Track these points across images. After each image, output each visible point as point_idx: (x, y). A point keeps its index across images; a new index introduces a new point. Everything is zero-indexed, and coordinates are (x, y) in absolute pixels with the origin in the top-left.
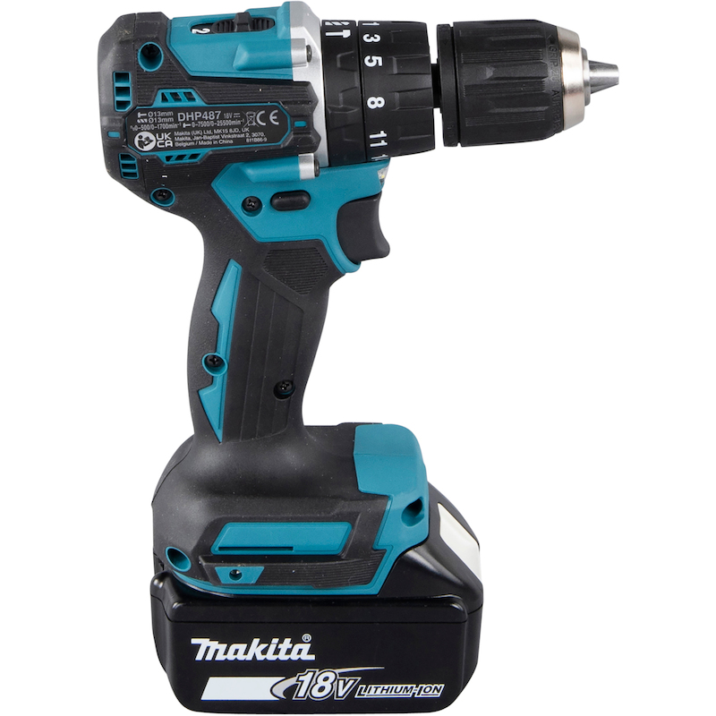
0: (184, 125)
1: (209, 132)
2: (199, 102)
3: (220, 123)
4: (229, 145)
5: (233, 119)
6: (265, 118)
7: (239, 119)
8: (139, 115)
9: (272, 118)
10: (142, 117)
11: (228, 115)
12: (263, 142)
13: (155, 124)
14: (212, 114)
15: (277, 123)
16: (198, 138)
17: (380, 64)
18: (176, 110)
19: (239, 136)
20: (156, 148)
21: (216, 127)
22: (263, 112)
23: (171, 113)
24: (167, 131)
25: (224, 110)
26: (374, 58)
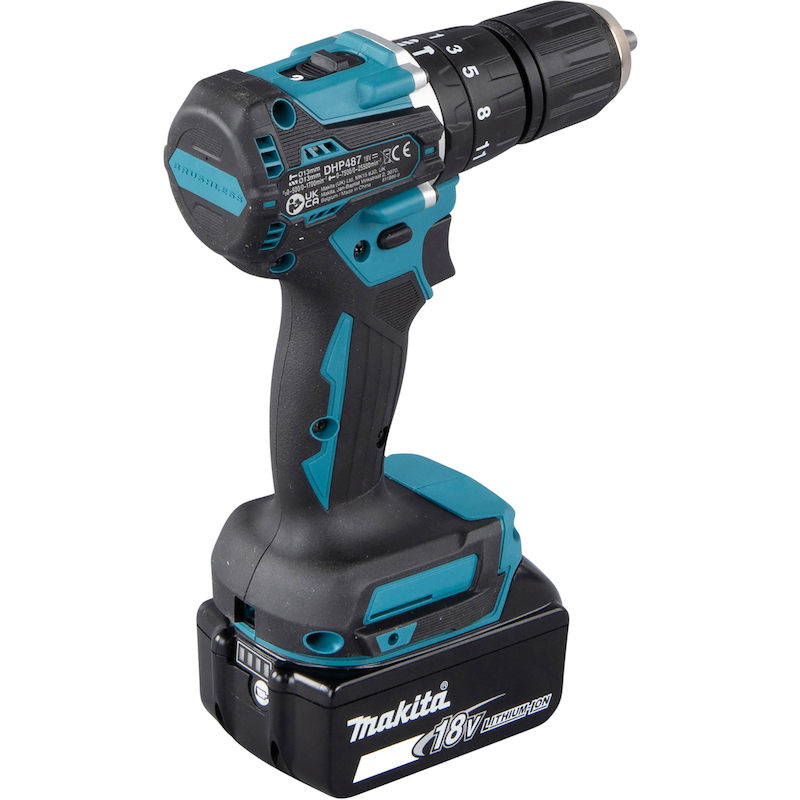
0: (330, 178)
1: (351, 180)
2: (342, 151)
3: (362, 168)
4: (368, 189)
5: (372, 161)
6: (399, 153)
7: (376, 159)
8: (291, 177)
9: (405, 150)
10: (293, 180)
11: (367, 158)
12: (397, 178)
13: (305, 184)
14: (353, 160)
15: (409, 155)
16: (341, 189)
17: (477, 73)
18: (322, 164)
19: (376, 177)
20: (305, 210)
21: (357, 173)
22: (397, 146)
23: (318, 168)
24: (314, 189)
25: (364, 153)
26: (470, 68)
